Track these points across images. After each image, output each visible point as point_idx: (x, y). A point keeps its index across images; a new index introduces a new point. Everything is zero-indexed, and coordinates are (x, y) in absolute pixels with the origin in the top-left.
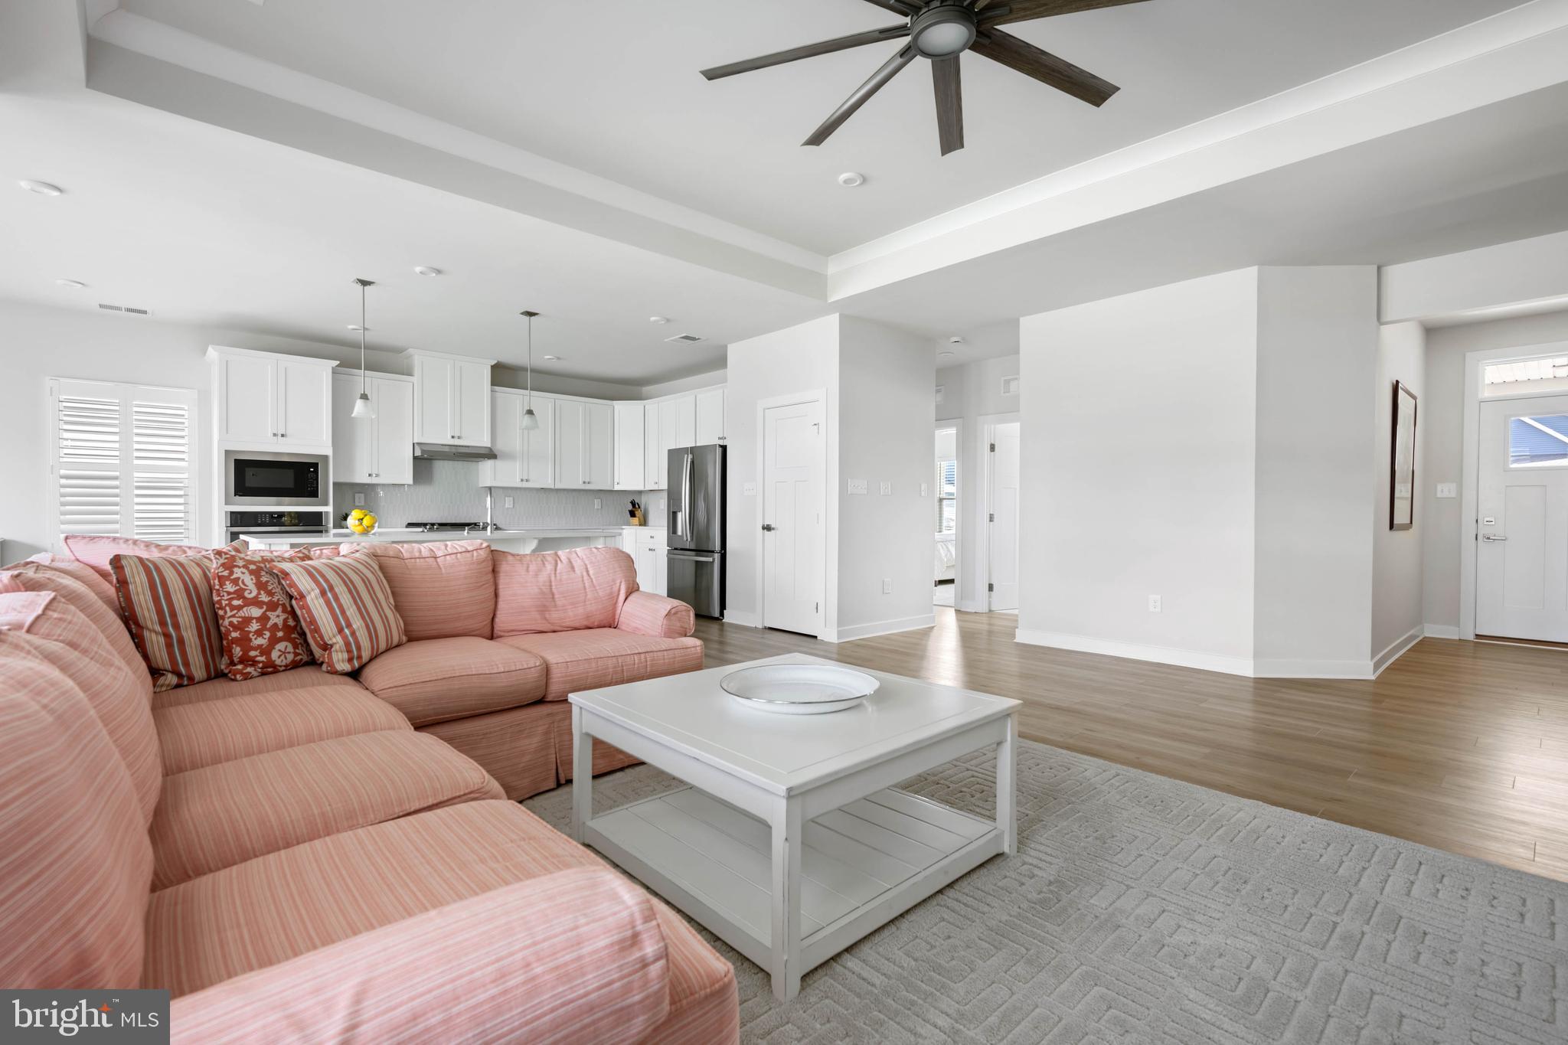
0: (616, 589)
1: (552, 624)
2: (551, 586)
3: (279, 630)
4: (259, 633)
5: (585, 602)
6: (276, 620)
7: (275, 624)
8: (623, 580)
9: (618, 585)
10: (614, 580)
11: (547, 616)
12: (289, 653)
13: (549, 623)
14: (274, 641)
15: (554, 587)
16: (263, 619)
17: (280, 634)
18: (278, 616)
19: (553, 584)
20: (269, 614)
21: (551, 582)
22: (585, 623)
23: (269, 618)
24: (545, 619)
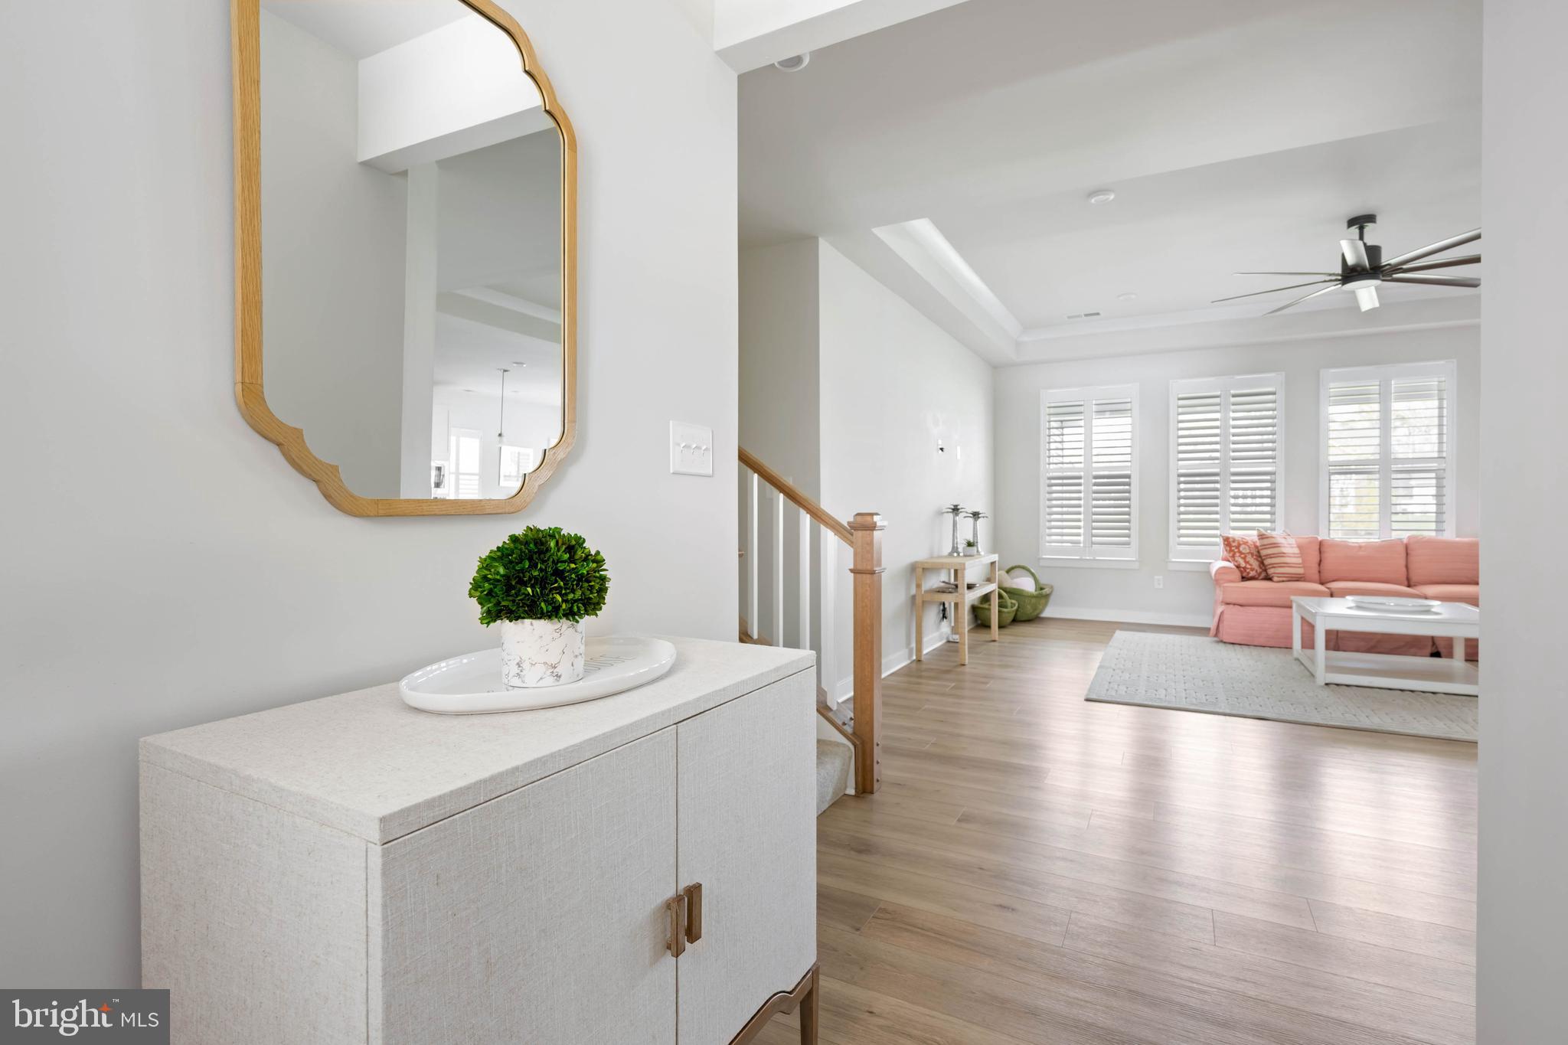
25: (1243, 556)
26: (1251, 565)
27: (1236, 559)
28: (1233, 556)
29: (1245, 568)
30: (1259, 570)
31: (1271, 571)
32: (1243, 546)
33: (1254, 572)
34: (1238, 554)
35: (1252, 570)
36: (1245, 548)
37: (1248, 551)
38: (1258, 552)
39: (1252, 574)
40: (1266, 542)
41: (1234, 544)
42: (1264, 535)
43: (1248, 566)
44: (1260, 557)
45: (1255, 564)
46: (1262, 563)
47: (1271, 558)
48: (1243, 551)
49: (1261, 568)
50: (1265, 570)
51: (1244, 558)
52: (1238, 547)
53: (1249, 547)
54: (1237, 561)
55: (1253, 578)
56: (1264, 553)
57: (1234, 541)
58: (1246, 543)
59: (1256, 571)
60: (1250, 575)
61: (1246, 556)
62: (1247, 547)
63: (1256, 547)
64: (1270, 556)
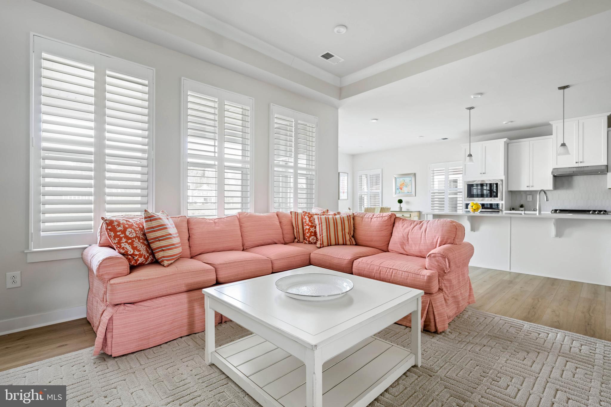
0: (435, 240)
1: (406, 251)
2: (408, 234)
3: (313, 233)
4: (308, 233)
5: (420, 244)
6: (312, 230)
7: (312, 231)
8: (440, 237)
9: (437, 239)
10: (435, 236)
11: (404, 247)
12: (315, 239)
13: (405, 250)
14: (311, 236)
15: (409, 235)
16: (309, 229)
17: (313, 234)
18: (313, 229)
19: (409, 234)
20: (310, 228)
21: (409, 233)
22: (419, 254)
23: (310, 229)
24: (403, 248)
25: (130, 241)
26: (139, 251)
27: (123, 245)
28: (119, 243)
29: (133, 255)
30: (147, 255)
31: (159, 255)
32: (129, 230)
33: (142, 258)
34: (124, 240)
35: (140, 256)
36: (131, 233)
37: (135, 235)
38: (144, 234)
39: (141, 260)
40: (154, 224)
41: (119, 228)
42: (152, 216)
43: (137, 253)
44: (146, 239)
45: (143, 249)
46: (148, 246)
47: (160, 240)
48: (130, 236)
49: (148, 252)
50: (153, 254)
51: (131, 244)
52: (124, 232)
53: (135, 231)
54: (123, 248)
55: (141, 265)
56: (151, 236)
57: (119, 225)
58: (131, 226)
59: (144, 257)
60: (139, 262)
61: (133, 241)
62: (133, 231)
63: (142, 229)
64: (158, 239)
